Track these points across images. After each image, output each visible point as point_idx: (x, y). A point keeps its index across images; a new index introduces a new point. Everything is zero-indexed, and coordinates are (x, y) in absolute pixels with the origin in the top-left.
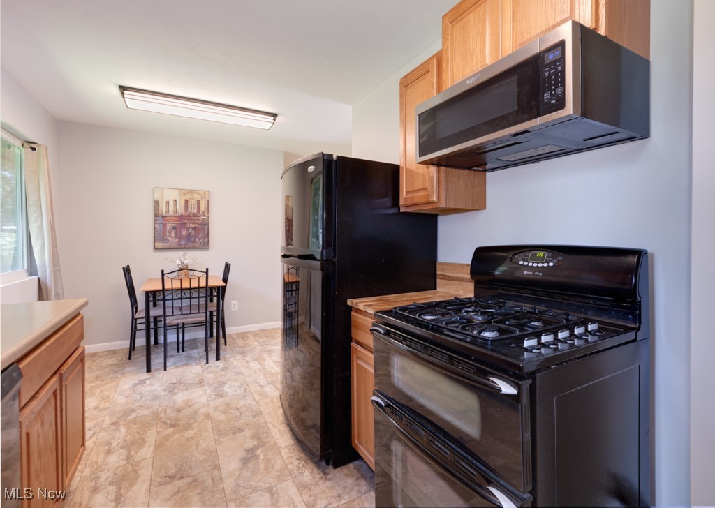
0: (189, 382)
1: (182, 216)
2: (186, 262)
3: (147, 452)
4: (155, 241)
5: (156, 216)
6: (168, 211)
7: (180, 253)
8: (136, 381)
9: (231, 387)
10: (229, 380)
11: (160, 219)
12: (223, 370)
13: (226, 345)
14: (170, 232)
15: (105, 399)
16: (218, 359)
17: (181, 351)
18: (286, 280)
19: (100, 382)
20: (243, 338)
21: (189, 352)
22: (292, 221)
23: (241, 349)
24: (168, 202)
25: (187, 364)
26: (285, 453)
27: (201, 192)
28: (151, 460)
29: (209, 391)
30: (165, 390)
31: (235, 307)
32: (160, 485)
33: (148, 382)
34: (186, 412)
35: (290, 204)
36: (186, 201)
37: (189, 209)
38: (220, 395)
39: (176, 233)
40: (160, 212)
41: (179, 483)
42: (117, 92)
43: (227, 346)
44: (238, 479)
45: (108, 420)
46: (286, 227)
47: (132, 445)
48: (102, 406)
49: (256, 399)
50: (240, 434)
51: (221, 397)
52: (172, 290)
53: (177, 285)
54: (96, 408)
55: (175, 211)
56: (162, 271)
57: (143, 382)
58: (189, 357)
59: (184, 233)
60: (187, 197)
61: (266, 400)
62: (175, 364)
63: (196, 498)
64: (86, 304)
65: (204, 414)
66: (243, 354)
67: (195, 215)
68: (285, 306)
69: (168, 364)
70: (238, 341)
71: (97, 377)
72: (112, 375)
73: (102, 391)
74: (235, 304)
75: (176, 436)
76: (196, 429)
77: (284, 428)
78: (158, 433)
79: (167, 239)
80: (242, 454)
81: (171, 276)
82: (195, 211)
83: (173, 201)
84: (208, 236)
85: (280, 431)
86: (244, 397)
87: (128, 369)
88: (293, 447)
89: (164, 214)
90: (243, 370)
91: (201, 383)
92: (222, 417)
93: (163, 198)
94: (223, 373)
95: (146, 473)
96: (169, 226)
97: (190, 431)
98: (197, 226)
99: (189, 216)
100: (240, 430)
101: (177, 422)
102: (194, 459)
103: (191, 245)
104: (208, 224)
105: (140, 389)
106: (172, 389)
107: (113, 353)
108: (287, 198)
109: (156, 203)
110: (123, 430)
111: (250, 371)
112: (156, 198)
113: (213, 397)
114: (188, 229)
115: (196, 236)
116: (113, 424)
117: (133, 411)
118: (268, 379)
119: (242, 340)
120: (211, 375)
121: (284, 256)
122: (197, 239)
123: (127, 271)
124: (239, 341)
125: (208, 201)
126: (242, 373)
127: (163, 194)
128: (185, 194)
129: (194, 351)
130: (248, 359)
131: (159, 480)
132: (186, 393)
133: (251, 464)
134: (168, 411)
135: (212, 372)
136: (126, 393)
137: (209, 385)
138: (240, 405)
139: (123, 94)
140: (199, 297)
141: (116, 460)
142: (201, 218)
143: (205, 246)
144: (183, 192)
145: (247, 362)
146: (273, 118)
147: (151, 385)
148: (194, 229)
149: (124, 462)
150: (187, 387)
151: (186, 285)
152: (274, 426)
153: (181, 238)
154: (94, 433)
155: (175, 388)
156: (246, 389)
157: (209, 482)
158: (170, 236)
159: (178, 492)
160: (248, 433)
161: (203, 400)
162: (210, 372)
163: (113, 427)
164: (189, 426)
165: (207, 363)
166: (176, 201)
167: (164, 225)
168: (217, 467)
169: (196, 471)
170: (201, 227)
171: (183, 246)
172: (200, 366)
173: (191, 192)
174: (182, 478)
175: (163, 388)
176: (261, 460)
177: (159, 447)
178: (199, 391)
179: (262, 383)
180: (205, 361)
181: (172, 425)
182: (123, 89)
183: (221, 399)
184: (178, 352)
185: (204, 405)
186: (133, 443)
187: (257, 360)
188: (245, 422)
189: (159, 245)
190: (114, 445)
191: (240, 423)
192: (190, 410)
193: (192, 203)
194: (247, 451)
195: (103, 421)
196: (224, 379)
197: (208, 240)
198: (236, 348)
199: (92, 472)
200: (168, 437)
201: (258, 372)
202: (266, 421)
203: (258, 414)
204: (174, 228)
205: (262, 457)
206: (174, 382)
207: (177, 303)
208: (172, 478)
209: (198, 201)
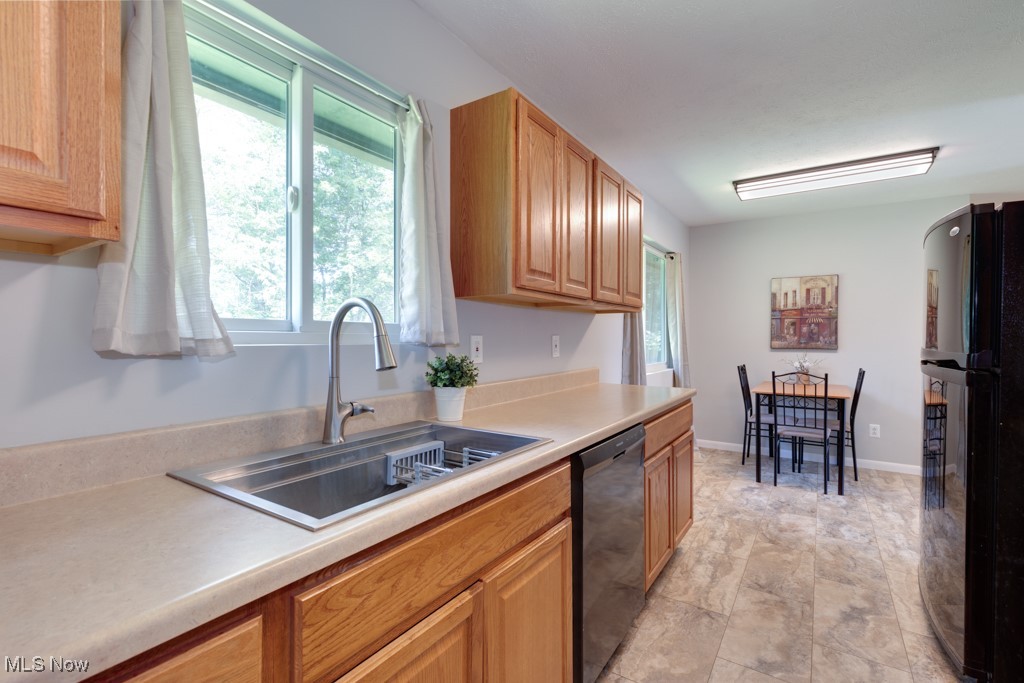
0: (799, 506)
1: (802, 309)
2: (805, 365)
3: (743, 553)
4: (772, 339)
5: (773, 310)
6: (786, 305)
7: (799, 355)
8: (745, 487)
9: (850, 531)
10: (851, 522)
11: (777, 314)
12: (845, 508)
13: (856, 479)
14: (788, 329)
15: (716, 492)
16: (841, 492)
17: (797, 471)
18: (928, 402)
19: (714, 477)
20: (885, 479)
21: (806, 475)
22: (936, 309)
23: (878, 492)
24: (786, 294)
25: (800, 487)
26: (910, 640)
27: (827, 278)
28: (745, 562)
29: (820, 525)
30: (771, 505)
31: (874, 433)
32: (749, 587)
33: (756, 491)
34: (788, 535)
35: (934, 282)
36: (808, 291)
37: (811, 301)
38: (833, 534)
39: (795, 330)
40: (777, 306)
41: (767, 596)
42: (731, 188)
43: (859, 482)
44: (833, 629)
45: (716, 512)
46: (928, 317)
47: (733, 542)
48: (713, 497)
49: (884, 558)
50: (849, 587)
51: (834, 536)
52: (784, 395)
53: (789, 391)
54: (708, 497)
55: (795, 304)
56: (773, 373)
57: (751, 489)
58: (805, 481)
59: (805, 329)
60: (808, 286)
61: (898, 565)
62: (787, 482)
63: (782, 619)
64: (695, 394)
65: (808, 546)
66: (881, 498)
67: (818, 307)
68: (925, 440)
69: (778, 480)
70: (876, 480)
71: (713, 472)
72: (725, 474)
73: (715, 485)
74: (874, 429)
75: (773, 553)
76: (795, 557)
77: (917, 611)
78: (756, 542)
79: (786, 339)
80: (844, 607)
81: (783, 379)
82: (819, 302)
83: (792, 292)
84: (836, 333)
85: (910, 612)
86: (865, 549)
87: (740, 473)
88: (926, 640)
89: (782, 308)
90: (873, 517)
91: (812, 512)
92: (830, 558)
93: (780, 290)
94: (845, 512)
95: (739, 570)
96: (787, 321)
97: (788, 555)
98: (821, 320)
99: (811, 309)
100: (849, 582)
101: (776, 541)
102: (786, 583)
103: (813, 344)
104: (836, 317)
105: (747, 495)
106: (779, 507)
107: (729, 454)
108: (930, 273)
109: (774, 296)
110: (727, 525)
111: (884, 522)
112: (774, 291)
113: (824, 532)
114: (810, 325)
115: (819, 334)
116: (720, 516)
117: (737, 512)
118: (911, 542)
119: (882, 480)
120: (827, 509)
121: (925, 362)
122: (821, 338)
123: (742, 370)
124: (879, 482)
125: (837, 288)
126: (871, 520)
127: (780, 284)
128: (807, 282)
129: (813, 475)
130: (885, 507)
131: (748, 581)
132: (793, 517)
133: (853, 624)
134: (770, 526)
135: (830, 505)
136: (735, 494)
137: (822, 519)
138: (858, 555)
139: (736, 189)
140: (815, 409)
141: (717, 547)
142: (826, 310)
143: (832, 346)
144: (804, 280)
145: (883, 510)
146: (931, 155)
147: (758, 495)
148: (817, 324)
149: (723, 552)
150: (795, 511)
151: (799, 391)
152: (901, 601)
153: (801, 335)
154: (704, 518)
155: (782, 507)
156: (871, 541)
157: (798, 612)
158: (788, 334)
159: (764, 603)
160: (860, 591)
161: (811, 531)
162: (826, 505)
163: (718, 519)
164: (788, 550)
165: (826, 493)
166: (795, 292)
167: (782, 320)
168: (810, 603)
169: (787, 595)
170: (826, 322)
171: (803, 345)
172: (815, 494)
173: (814, 278)
174: (770, 592)
175: (770, 502)
176: (869, 627)
177: (755, 554)
178: (808, 520)
179: (899, 543)
180: (823, 491)
181: (771, 541)
182: (736, 183)
183: (834, 539)
184: (794, 471)
185: (811, 537)
186: (733, 540)
187: (901, 513)
188: (859, 576)
189: (777, 343)
190: (718, 534)
191: (851, 575)
192: (793, 535)
193: (816, 293)
194: (854, 608)
195: (712, 511)
196: (844, 519)
197: (836, 339)
198: (871, 488)
199: (698, 548)
200: (764, 550)
201: (896, 527)
202: (890, 590)
203: (883, 577)
204: (793, 324)
205: (871, 625)
206: (783, 500)
207: (789, 412)
208: (761, 587)
209: (823, 290)
